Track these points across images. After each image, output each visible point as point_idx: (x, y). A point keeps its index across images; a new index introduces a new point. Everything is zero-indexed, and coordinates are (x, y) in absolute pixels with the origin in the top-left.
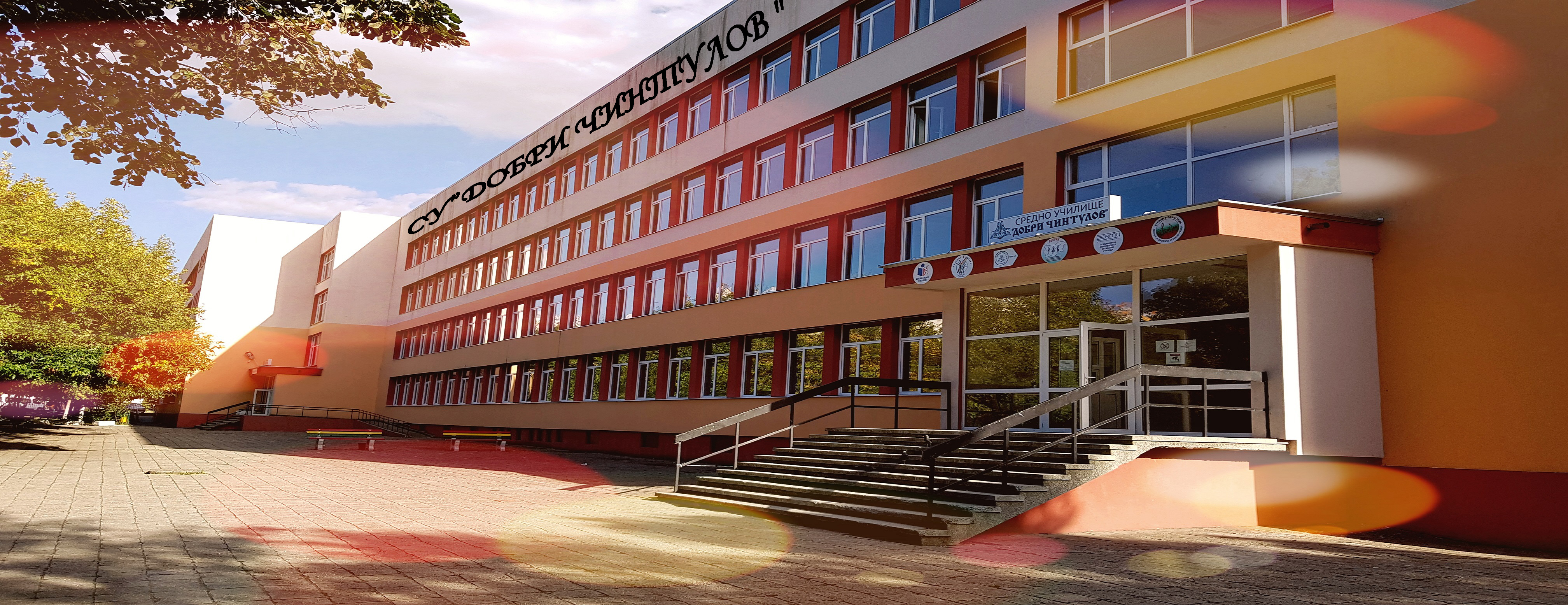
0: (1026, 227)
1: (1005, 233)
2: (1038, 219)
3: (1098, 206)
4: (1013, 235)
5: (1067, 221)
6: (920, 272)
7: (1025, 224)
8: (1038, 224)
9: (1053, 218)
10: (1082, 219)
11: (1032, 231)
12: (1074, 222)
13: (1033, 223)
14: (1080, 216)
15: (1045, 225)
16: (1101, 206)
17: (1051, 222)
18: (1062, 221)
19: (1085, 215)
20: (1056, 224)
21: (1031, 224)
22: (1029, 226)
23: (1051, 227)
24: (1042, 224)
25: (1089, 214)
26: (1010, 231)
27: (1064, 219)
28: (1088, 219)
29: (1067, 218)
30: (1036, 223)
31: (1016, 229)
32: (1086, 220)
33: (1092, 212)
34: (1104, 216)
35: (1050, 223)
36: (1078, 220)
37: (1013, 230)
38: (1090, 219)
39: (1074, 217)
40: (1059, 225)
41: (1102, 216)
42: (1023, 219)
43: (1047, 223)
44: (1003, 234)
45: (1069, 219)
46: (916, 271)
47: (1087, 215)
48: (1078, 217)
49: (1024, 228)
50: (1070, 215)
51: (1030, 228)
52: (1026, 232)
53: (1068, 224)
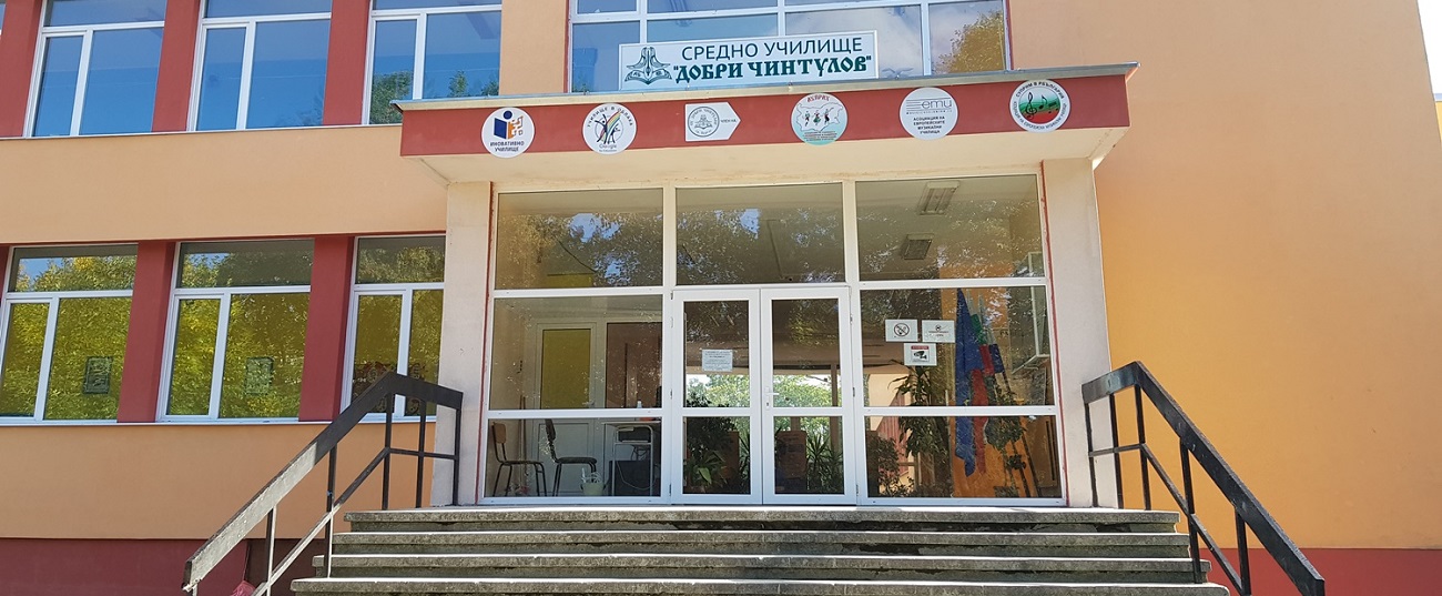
0: (705, 67)
1: (658, 73)
2: (730, 54)
3: (851, 48)
4: (678, 81)
5: (792, 67)
6: (500, 129)
7: (702, 61)
8: (731, 65)
9: (762, 57)
10: (821, 68)
11: (718, 76)
12: (805, 71)
13: (721, 61)
14: (817, 61)
15: (745, 69)
16: (857, 47)
17: (759, 64)
18: (780, 66)
19: (826, 60)
20: (768, 69)
21: (715, 63)
22: (711, 66)
23: (759, 74)
24: (739, 65)
25: (834, 61)
26: (670, 69)
27: (784, 63)
28: (833, 68)
29: (792, 62)
30: (726, 62)
31: (684, 68)
32: (830, 70)
33: (840, 57)
34: (864, 69)
35: (755, 66)
36: (812, 68)
37: (676, 68)
38: (837, 70)
39: (805, 62)
40: (776, 73)
41: (861, 67)
42: (699, 50)
43: (751, 65)
44: (655, 75)
45: (796, 63)
46: (489, 126)
47: (830, 61)
48: (814, 62)
49: (702, 69)
50: (796, 56)
51: (714, 70)
52: (705, 77)
53: (792, 72)
